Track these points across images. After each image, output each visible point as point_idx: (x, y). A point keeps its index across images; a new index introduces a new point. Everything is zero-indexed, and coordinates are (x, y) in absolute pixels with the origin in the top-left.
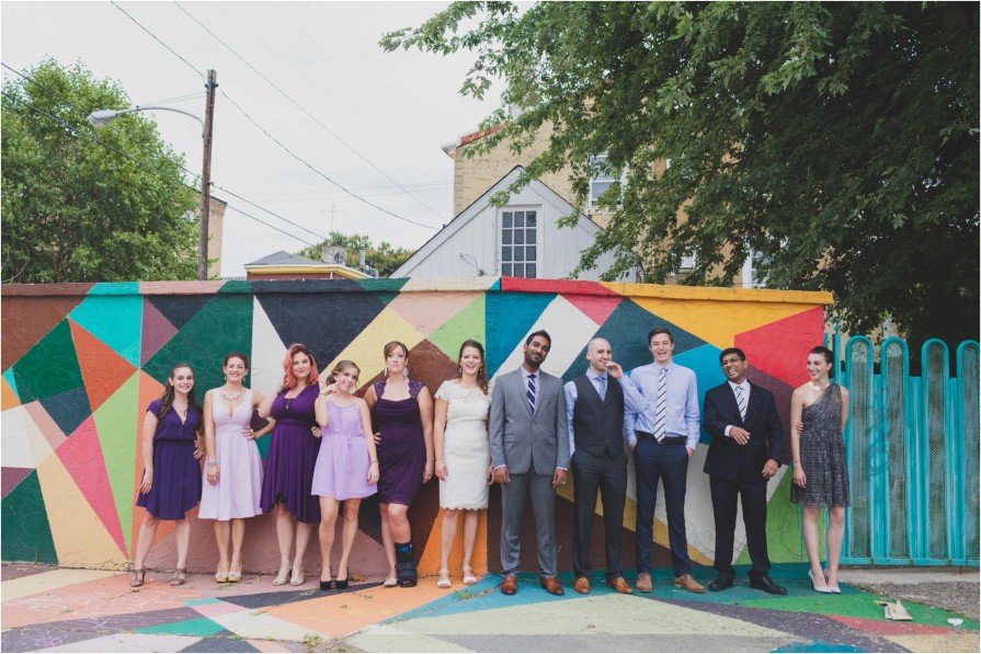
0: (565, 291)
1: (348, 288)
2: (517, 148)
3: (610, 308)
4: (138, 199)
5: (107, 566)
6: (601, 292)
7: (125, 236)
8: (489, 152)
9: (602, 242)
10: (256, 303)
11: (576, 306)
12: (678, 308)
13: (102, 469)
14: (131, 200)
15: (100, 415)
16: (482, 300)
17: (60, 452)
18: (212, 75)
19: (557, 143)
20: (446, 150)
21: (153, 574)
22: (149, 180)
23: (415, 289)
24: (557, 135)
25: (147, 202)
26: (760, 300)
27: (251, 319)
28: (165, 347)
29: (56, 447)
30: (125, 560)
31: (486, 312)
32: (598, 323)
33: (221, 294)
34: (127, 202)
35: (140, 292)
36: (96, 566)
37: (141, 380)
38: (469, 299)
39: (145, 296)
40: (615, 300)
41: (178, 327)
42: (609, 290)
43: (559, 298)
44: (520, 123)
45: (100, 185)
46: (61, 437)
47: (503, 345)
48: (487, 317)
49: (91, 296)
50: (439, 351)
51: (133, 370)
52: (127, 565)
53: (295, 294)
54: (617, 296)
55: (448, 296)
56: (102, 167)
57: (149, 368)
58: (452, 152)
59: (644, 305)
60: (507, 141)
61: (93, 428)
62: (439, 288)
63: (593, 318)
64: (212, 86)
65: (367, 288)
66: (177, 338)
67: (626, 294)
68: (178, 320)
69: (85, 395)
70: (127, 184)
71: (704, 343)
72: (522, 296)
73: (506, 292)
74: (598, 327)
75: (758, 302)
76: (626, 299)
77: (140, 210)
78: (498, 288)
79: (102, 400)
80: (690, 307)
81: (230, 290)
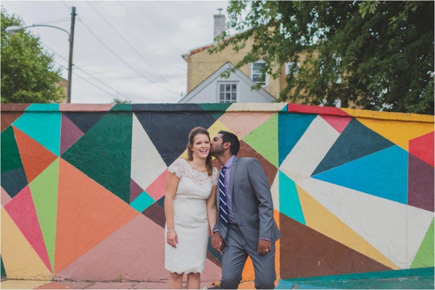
0: (322, 113)
1: (193, 109)
2: (237, 49)
3: (346, 123)
4: (31, 74)
5: (38, 277)
6: (341, 114)
7: (24, 92)
8: (220, 52)
9: (283, 97)
10: (135, 117)
11: (328, 122)
12: (380, 124)
13: (35, 219)
14: (27, 75)
15: (34, 185)
16: (276, 117)
17: (7, 207)
18: (74, 9)
19: (255, 48)
20: (183, 57)
21: (68, 282)
22: (35, 64)
23: (236, 109)
24: (256, 44)
25: (36, 75)
26: (423, 121)
27: (131, 127)
28: (76, 143)
29: (5, 205)
30: (51, 274)
31: (279, 124)
32: (340, 132)
33: (112, 112)
34: (25, 75)
35: (60, 110)
36: (32, 278)
37: (61, 164)
38: (267, 117)
39: (63, 112)
40: (347, 119)
41: (84, 132)
42: (346, 113)
43: (318, 117)
44: (237, 38)
45: (11, 66)
46: (9, 199)
47: (288, 144)
48: (279, 127)
49: (28, 112)
50: (250, 147)
51: (55, 158)
52: (51, 277)
53: (160, 112)
54: (350, 117)
55: (255, 114)
56: (12, 57)
57: (65, 156)
58: (186, 58)
59: (363, 122)
60: (231, 46)
61: (29, 192)
62: (250, 110)
63: (337, 129)
64: (74, 15)
65: (205, 109)
66: (83, 138)
67: (354, 116)
68: (84, 128)
69: (24, 173)
70: (25, 66)
71: (394, 144)
72: (298, 116)
73: (290, 112)
74: (338, 134)
75: (421, 122)
76: (353, 118)
77: (31, 79)
78: (286, 110)
79: (35, 176)
80: (387, 124)
81: (118, 109)
